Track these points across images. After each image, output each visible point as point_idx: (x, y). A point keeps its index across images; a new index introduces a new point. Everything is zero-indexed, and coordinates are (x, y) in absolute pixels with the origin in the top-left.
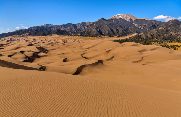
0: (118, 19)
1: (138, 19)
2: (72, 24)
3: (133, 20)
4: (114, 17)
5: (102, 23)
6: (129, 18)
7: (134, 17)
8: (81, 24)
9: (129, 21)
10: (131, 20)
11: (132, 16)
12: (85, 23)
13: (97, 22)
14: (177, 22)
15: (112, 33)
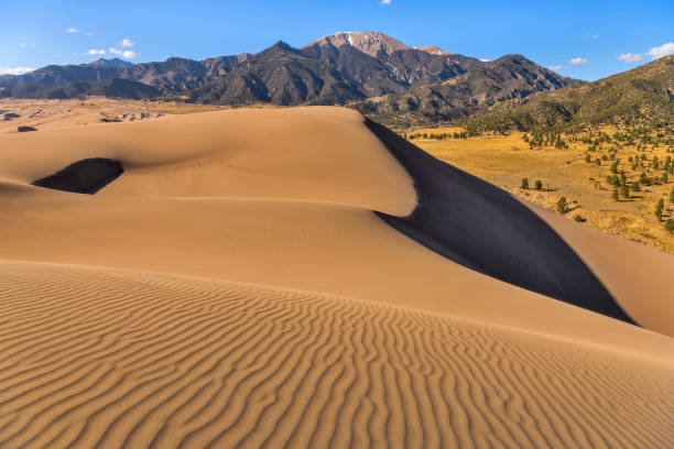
0: (338, 47)
1: (403, 51)
2: (186, 61)
3: (390, 51)
4: (327, 39)
5: (271, 59)
6: (377, 47)
7: (395, 42)
8: (219, 62)
9: (374, 55)
10: (382, 52)
11: (387, 39)
12: (233, 58)
13: (258, 56)
14: (517, 62)
15: (295, 95)
